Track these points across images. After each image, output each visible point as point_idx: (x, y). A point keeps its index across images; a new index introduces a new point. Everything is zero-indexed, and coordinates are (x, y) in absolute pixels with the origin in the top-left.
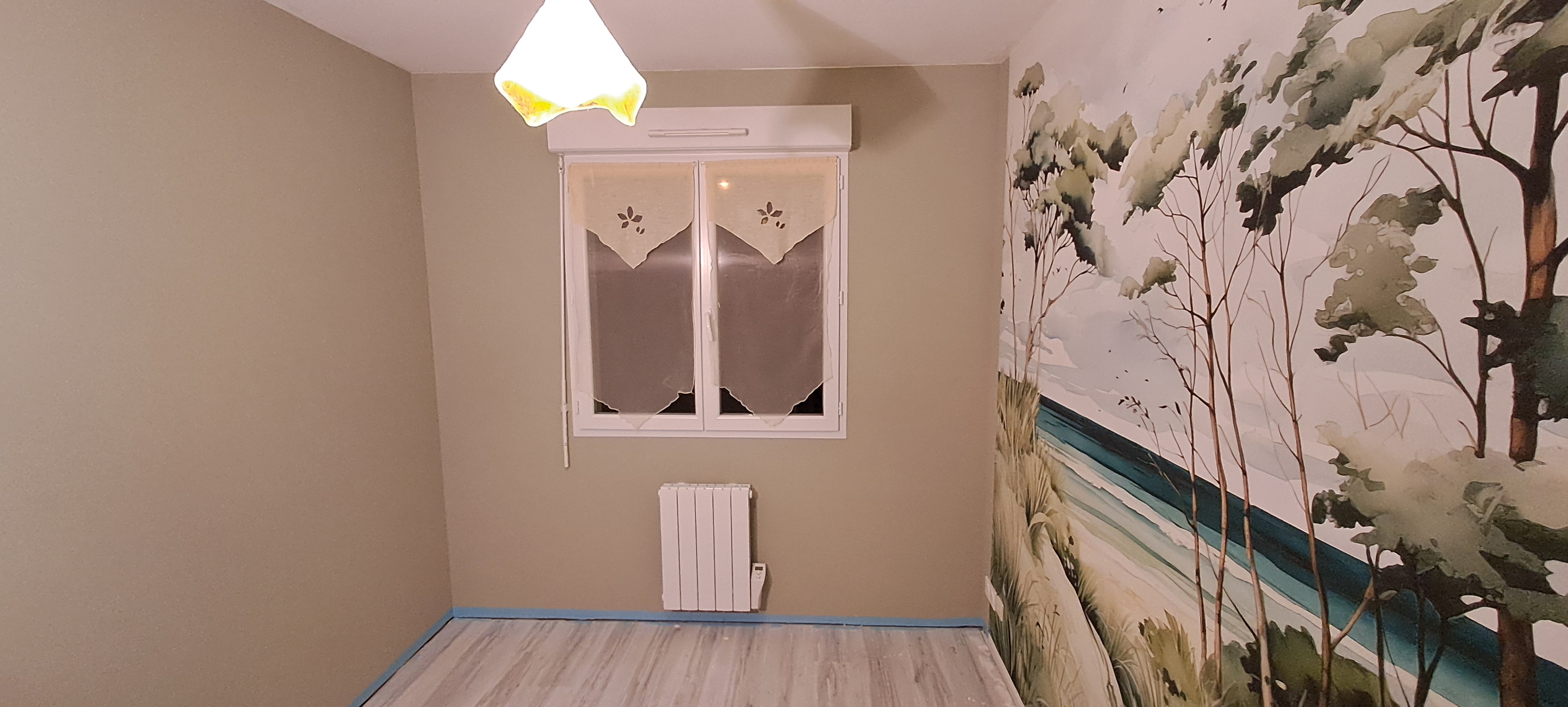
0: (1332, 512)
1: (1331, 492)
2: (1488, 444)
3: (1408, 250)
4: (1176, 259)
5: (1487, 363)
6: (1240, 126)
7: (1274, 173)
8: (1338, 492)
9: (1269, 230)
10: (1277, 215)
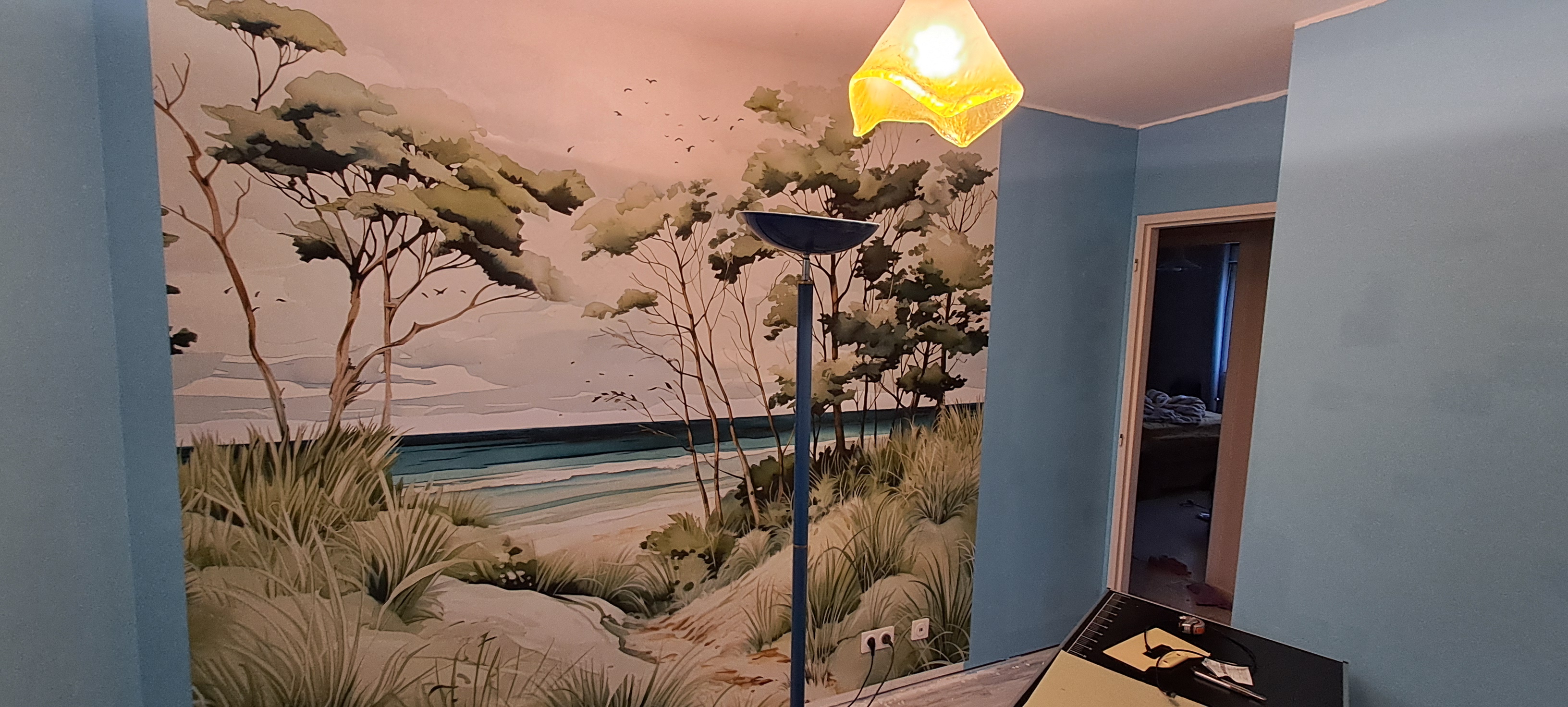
0: (779, 402)
1: (777, 393)
2: (827, 357)
4: (657, 292)
5: (825, 332)
6: (707, 224)
7: (734, 254)
8: (780, 392)
9: (732, 281)
10: (738, 275)
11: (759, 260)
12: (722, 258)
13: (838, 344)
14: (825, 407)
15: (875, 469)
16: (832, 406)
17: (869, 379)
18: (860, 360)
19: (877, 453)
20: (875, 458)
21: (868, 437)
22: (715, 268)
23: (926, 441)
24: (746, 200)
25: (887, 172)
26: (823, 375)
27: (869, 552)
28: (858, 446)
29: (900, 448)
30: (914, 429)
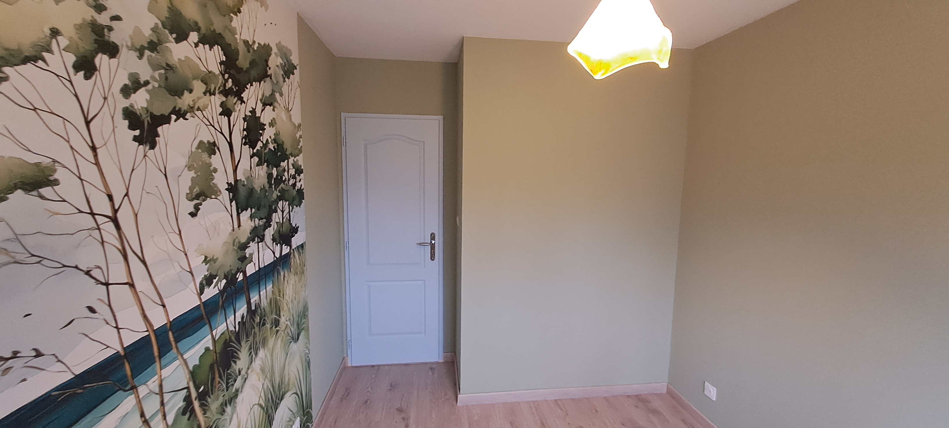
0: (207, 285)
1: (205, 276)
2: (235, 226)
3: (210, 165)
4: (54, 161)
5: (231, 202)
6: (115, 60)
7: (150, 110)
8: (206, 273)
9: (153, 146)
10: (157, 138)
11: (176, 121)
12: (138, 113)
13: (240, 212)
14: (237, 277)
15: (268, 319)
16: (241, 274)
17: (259, 240)
18: (253, 225)
19: (268, 303)
20: (268, 310)
21: (263, 292)
22: (132, 127)
23: (287, 281)
24: (155, 40)
25: (253, 46)
26: (234, 245)
27: (271, 392)
28: (258, 303)
29: (278, 295)
30: (282, 274)
